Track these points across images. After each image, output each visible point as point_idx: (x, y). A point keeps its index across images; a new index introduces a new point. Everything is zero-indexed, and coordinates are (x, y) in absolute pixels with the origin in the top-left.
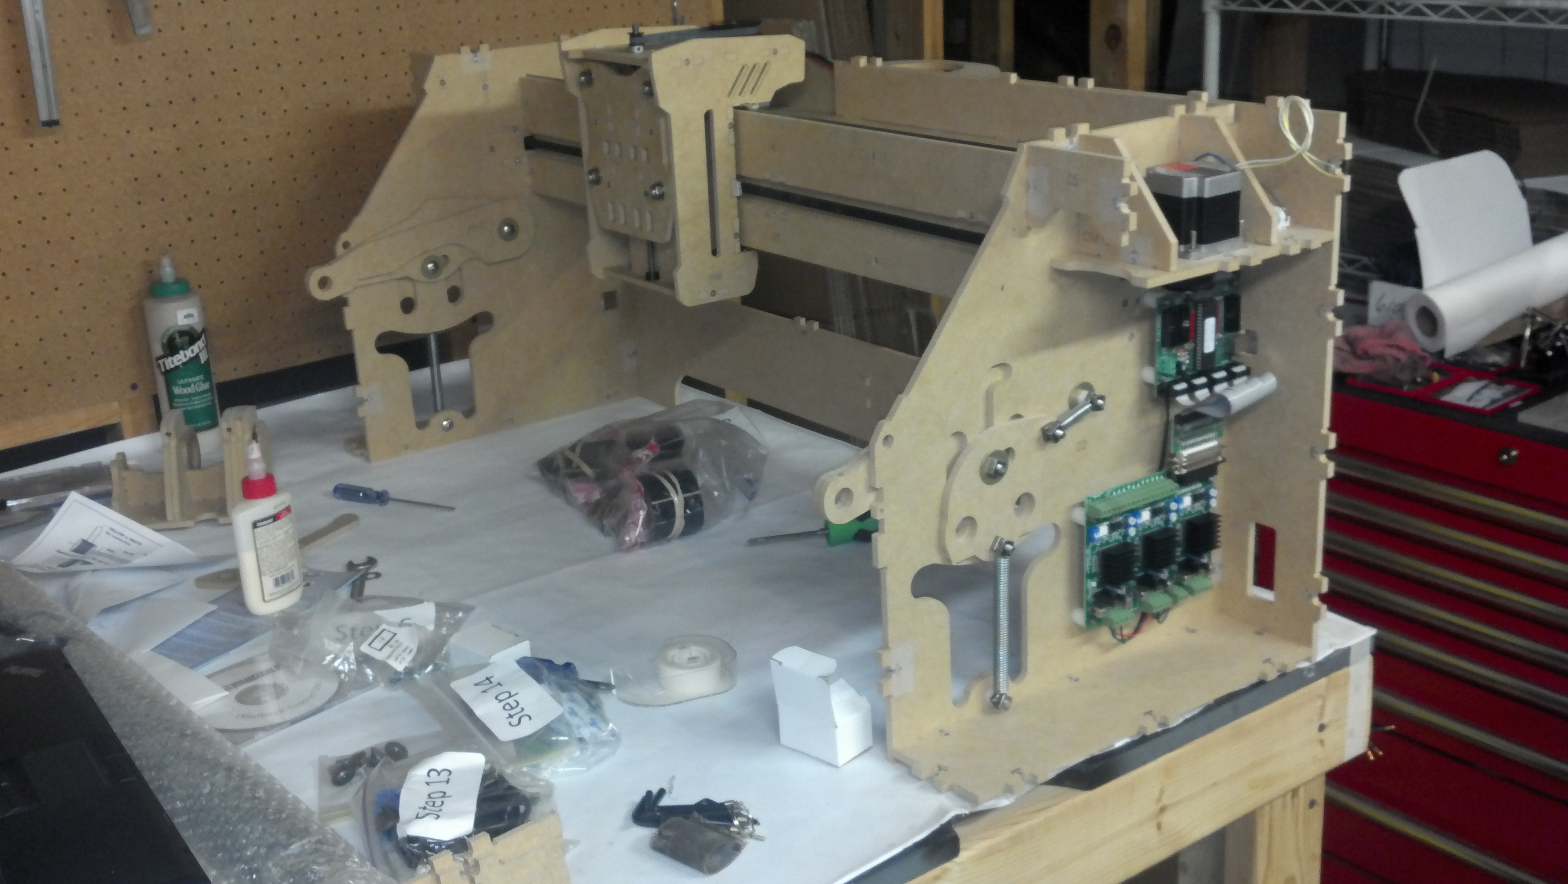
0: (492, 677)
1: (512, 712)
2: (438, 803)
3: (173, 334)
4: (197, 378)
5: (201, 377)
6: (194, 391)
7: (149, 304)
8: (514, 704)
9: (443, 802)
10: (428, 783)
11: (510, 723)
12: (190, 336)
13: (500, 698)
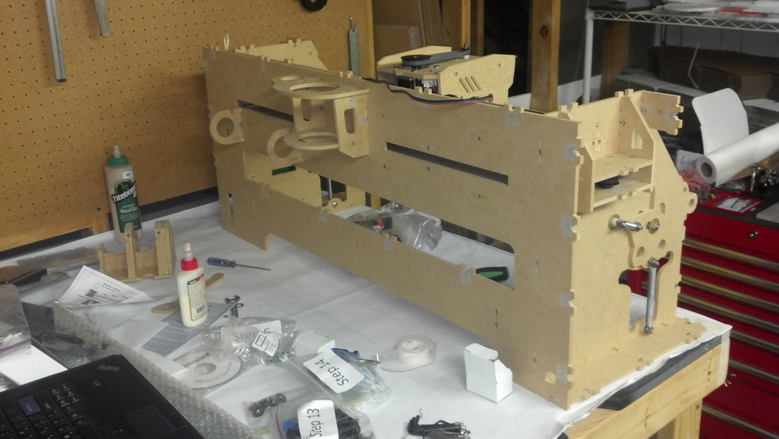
0: (323, 360)
1: (338, 378)
2: (318, 427)
3: (121, 184)
4: (132, 205)
5: (134, 204)
6: (130, 211)
7: (107, 169)
8: (338, 374)
9: (320, 427)
10: (309, 417)
11: (338, 384)
12: (129, 184)
13: (330, 370)
